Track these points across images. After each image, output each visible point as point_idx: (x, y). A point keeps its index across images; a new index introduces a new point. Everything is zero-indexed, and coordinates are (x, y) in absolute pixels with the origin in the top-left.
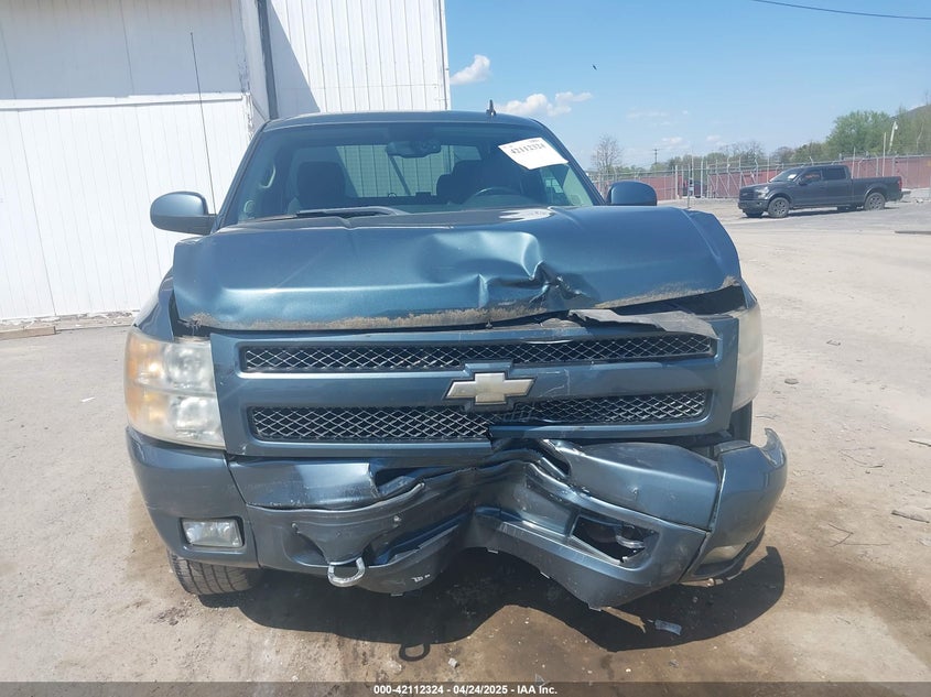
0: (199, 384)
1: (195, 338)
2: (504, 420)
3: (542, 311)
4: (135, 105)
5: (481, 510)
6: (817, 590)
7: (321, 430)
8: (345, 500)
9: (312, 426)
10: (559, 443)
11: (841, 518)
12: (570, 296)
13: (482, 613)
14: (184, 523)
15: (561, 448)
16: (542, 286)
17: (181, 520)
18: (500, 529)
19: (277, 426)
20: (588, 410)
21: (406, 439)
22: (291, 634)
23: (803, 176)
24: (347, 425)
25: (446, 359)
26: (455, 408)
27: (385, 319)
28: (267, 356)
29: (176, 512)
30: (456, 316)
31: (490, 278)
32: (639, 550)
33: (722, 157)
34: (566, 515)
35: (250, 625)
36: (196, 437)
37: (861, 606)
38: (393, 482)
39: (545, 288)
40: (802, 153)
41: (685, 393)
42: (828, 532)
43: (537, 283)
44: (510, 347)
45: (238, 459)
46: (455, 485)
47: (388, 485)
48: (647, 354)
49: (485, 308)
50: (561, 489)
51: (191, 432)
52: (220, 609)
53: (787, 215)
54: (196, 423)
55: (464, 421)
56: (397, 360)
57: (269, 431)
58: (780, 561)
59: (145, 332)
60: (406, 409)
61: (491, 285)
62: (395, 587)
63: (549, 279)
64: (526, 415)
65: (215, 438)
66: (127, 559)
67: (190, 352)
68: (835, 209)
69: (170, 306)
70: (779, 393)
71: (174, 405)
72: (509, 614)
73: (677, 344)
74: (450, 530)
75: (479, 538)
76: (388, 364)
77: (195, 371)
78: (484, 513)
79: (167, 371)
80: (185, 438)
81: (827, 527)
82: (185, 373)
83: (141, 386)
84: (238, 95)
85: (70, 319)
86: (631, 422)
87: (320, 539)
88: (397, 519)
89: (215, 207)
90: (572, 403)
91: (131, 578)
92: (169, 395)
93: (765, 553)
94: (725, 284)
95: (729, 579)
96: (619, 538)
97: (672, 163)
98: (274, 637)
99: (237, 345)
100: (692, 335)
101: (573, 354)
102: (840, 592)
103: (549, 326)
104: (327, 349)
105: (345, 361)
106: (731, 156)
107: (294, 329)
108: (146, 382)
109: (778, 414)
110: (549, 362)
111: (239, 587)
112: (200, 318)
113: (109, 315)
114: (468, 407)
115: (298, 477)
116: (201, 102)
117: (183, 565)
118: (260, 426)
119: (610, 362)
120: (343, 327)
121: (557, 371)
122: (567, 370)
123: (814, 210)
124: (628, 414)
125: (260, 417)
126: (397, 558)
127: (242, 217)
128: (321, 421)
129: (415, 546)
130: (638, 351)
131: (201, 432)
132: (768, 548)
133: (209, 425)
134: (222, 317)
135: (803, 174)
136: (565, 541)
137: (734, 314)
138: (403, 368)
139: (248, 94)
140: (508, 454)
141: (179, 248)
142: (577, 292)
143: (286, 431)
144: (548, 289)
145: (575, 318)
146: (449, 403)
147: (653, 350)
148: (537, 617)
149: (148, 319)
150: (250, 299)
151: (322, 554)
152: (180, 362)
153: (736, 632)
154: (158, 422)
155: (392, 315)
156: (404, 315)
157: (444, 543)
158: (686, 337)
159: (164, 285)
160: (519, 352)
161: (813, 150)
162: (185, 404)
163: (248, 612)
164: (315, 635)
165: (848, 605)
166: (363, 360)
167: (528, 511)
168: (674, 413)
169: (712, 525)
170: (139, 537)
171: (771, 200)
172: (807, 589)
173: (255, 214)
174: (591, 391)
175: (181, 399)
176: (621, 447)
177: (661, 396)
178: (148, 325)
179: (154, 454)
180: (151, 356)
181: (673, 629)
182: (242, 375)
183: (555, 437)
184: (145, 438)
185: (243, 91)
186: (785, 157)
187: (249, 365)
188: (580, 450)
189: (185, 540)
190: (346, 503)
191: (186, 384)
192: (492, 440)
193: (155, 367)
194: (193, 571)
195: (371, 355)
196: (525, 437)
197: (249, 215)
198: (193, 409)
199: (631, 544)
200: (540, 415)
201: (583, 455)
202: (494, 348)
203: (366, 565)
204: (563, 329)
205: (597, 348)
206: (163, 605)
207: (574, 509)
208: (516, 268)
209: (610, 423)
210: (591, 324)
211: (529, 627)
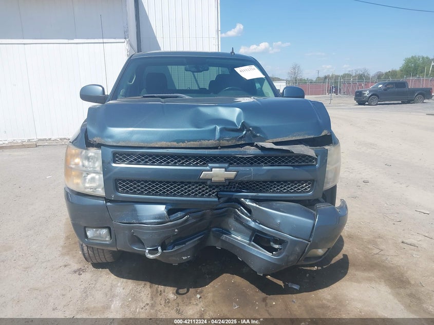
0: (96, 168)
1: (95, 148)
2: (225, 190)
3: (243, 142)
4: (77, 43)
5: (214, 229)
6: (362, 274)
7: (146, 190)
8: (155, 221)
9: (142, 188)
10: (248, 200)
11: (379, 243)
12: (255, 136)
13: (213, 276)
14: (86, 229)
15: (248, 203)
16: (243, 132)
17: (85, 227)
18: (221, 238)
19: (128, 188)
20: (261, 187)
21: (182, 195)
22: (130, 281)
23: (386, 86)
24: (157, 188)
25: (201, 162)
26: (203, 183)
27: (175, 143)
28: (124, 157)
29: (83, 224)
30: (205, 143)
31: (221, 127)
32: (280, 249)
33: (349, 75)
34: (250, 233)
35: (113, 277)
36: (93, 191)
37: (380, 281)
38: (176, 214)
39: (244, 132)
40: (387, 75)
41: (303, 181)
42: (371, 249)
43: (241, 130)
44: (228, 158)
45: (110, 201)
46: (202, 217)
47: (173, 215)
48: (287, 163)
49: (218, 140)
50: (248, 221)
51: (91, 189)
52: (100, 269)
53: (377, 104)
54: (94, 185)
55: (207, 189)
56: (179, 161)
57: (124, 189)
58: (348, 261)
59: (74, 145)
60: (182, 183)
61: (221, 130)
62: (175, 261)
63: (246, 128)
64: (234, 188)
65: (101, 192)
66: (62, 247)
67: (93, 154)
68: (400, 102)
69: (85, 134)
70: (360, 186)
71: (85, 177)
72: (226, 277)
73: (300, 159)
74: (200, 237)
75: (212, 242)
76: (176, 163)
77: (94, 163)
78: (216, 231)
79: (83, 162)
80: (88, 191)
81: (372, 247)
82: (90, 163)
83: (72, 168)
84: (123, 40)
85: (43, 140)
86: (279, 192)
87: (143, 238)
88: (176, 230)
89: (108, 92)
90: (254, 183)
91: (63, 255)
92: (83, 173)
93: (342, 257)
94: (323, 134)
95: (324, 267)
96: (272, 243)
97: (326, 78)
98: (123, 282)
99: (112, 152)
100: (307, 155)
101: (255, 162)
102: (372, 275)
103: (246, 149)
104: (150, 155)
105: (158, 160)
106: (354, 75)
107: (136, 146)
108: (73, 166)
109: (358, 196)
110: (245, 165)
111: (109, 260)
112: (97, 140)
113: (61, 139)
114: (209, 183)
115: (135, 210)
116: (103, 43)
117: (85, 248)
118: (120, 187)
119: (271, 166)
120: (157, 146)
121: (248, 169)
122: (252, 168)
123: (390, 102)
124: (278, 189)
125: (120, 183)
126: (176, 248)
127: (119, 97)
128: (146, 186)
129: (184, 243)
130: (283, 162)
131: (95, 189)
132: (344, 255)
133: (99, 186)
134: (106, 140)
135: (386, 85)
136: (249, 244)
137: (327, 147)
138: (182, 165)
139: (127, 40)
140: (226, 205)
141: (90, 109)
142: (258, 135)
143: (131, 190)
144: (246, 133)
145: (257, 146)
146: (201, 181)
147: (290, 161)
148: (237, 279)
149: (76, 139)
150: (119, 132)
151: (143, 244)
152: (88, 158)
153: (323, 290)
154: (78, 184)
155: (178, 141)
156: (183, 142)
157: (197, 243)
158: (304, 156)
159: (83, 126)
160: (232, 160)
161: (393, 73)
162: (89, 177)
163: (112, 271)
164: (140, 282)
165: (375, 281)
166: (165, 161)
167: (234, 230)
168: (298, 190)
169: (311, 239)
170: (68, 238)
171: (370, 96)
172: (357, 273)
173: (125, 96)
174: (262, 179)
175: (88, 174)
176: (274, 203)
177: (292, 182)
178: (75, 142)
179: (75, 199)
180: (77, 155)
181: (296, 287)
182: (114, 165)
183: (246, 198)
184: (72, 191)
185: (125, 38)
186: (379, 76)
187: (117, 160)
188: (256, 204)
189: (86, 236)
190: (155, 222)
191: (90, 168)
192: (219, 198)
193: (77, 160)
194: (89, 252)
195: (168, 159)
196: (234, 197)
197: (123, 96)
198: (93, 179)
199: (277, 246)
200: (240, 188)
201: (257, 206)
202: (222, 158)
203: (162, 250)
204: (251, 151)
205: (266, 160)
206: (76, 266)
207: (254, 230)
208: (232, 123)
209: (271, 192)
210: (263, 149)
211: (233, 283)
